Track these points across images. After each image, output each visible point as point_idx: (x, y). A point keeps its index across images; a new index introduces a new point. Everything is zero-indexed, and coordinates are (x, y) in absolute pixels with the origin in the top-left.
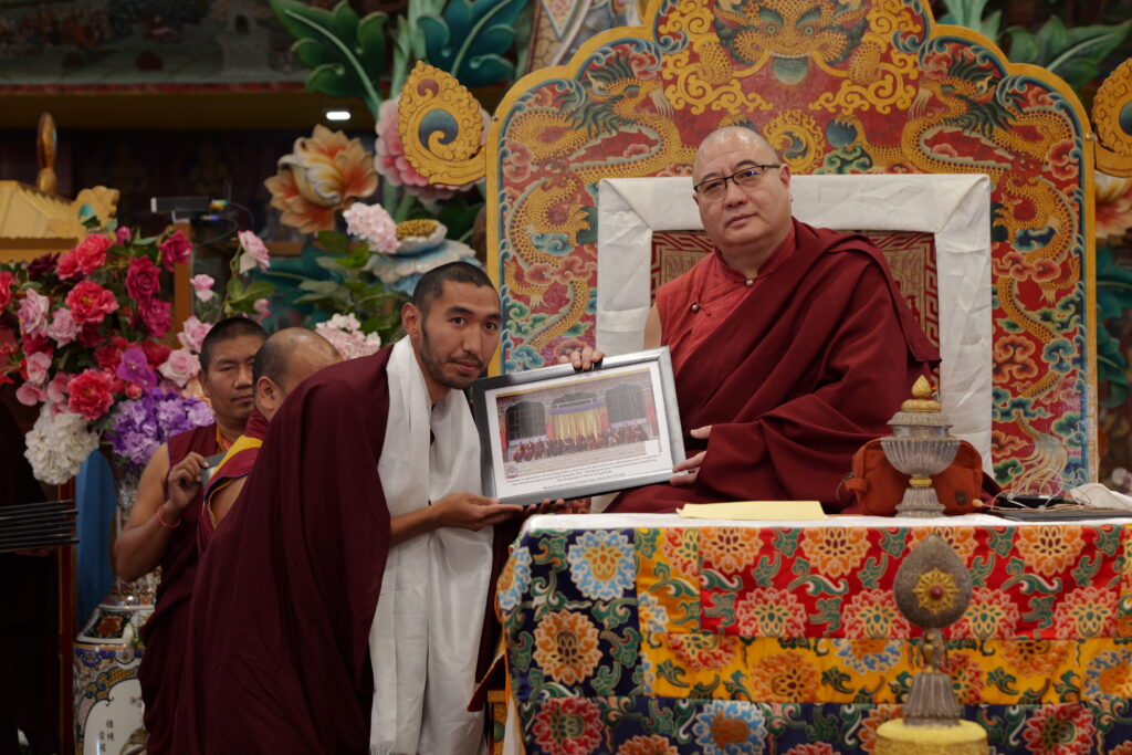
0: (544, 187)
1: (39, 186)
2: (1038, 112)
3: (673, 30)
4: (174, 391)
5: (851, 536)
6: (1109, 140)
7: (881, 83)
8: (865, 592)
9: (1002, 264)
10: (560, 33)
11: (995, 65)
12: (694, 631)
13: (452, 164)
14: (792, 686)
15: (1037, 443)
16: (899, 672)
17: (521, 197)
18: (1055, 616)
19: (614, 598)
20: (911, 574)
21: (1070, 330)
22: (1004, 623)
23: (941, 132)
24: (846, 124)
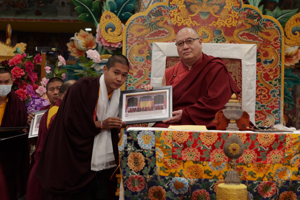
0: (138, 44)
1: (6, 43)
2: (270, 28)
3: (174, 3)
4: (39, 97)
5: (213, 134)
6: (289, 36)
7: (229, 19)
8: (216, 149)
9: (259, 68)
10: (146, 7)
11: (259, 15)
12: (170, 158)
13: (113, 37)
14: (196, 174)
15: (267, 116)
16: (225, 171)
17: (132, 46)
18: (267, 157)
19: (149, 149)
20: (228, 144)
21: (277, 87)
22: (253, 159)
23: (244, 33)
24: (219, 30)
